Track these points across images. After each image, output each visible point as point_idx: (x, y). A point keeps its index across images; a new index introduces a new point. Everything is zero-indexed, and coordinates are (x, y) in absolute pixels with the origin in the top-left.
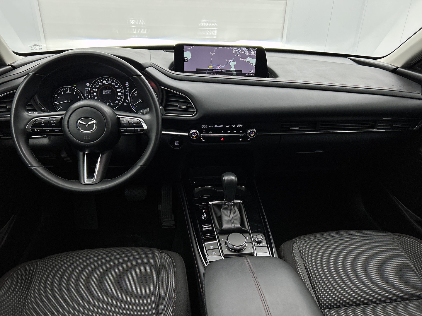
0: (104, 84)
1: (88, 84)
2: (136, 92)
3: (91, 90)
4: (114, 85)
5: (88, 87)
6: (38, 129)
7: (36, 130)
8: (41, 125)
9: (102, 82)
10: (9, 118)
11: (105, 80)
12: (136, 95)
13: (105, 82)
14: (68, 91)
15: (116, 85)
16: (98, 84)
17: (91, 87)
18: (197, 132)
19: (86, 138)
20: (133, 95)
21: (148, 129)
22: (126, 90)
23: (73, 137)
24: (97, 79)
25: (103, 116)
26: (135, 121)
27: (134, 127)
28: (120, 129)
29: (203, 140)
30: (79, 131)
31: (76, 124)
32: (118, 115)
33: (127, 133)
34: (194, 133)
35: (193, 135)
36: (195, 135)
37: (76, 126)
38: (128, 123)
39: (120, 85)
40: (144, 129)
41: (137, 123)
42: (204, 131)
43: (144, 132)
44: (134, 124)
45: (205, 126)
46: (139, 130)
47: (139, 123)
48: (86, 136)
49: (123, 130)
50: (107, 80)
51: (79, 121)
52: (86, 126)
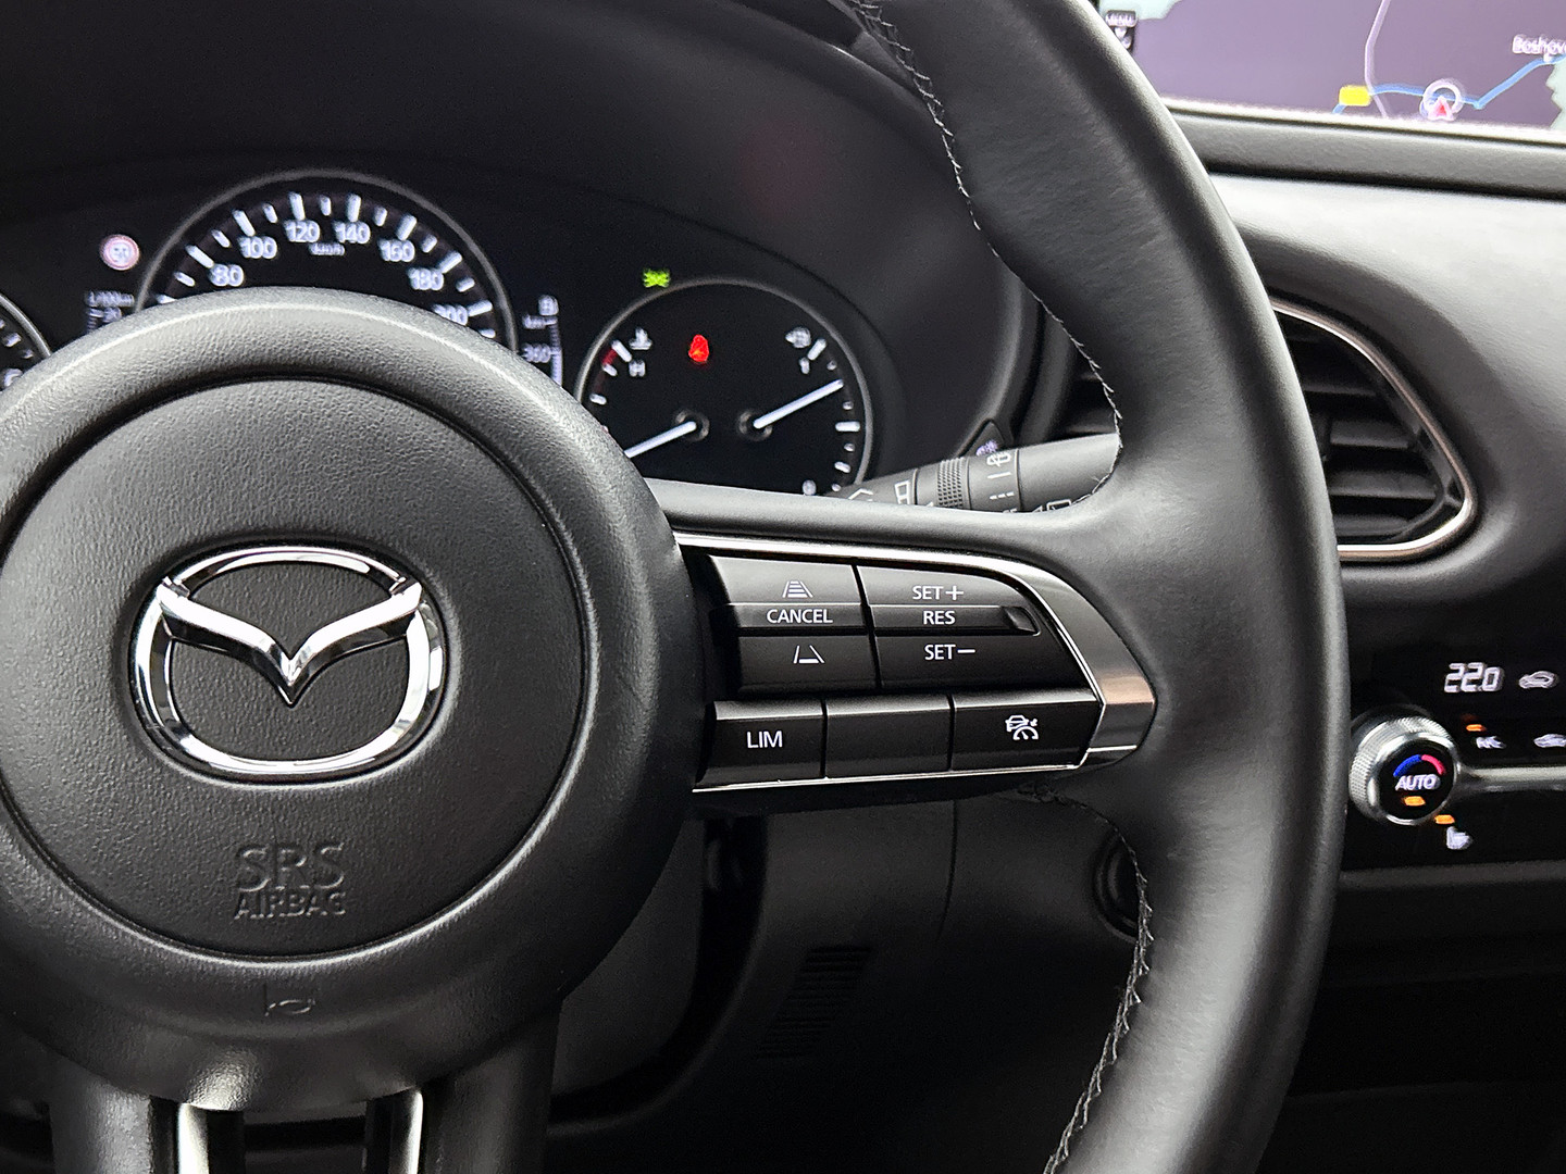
0: (293, 252)
1: (120, 252)
2: (642, 341)
4: (403, 268)
5: (125, 281)
9: (277, 232)
11: (313, 214)
12: (638, 369)
13: (303, 232)
15: (427, 261)
16: (230, 256)
17: (159, 286)
18: (1447, 743)
19: (275, 882)
20: (610, 371)
21: (1156, 709)
22: (531, 323)
23: (63, 872)
24: (225, 197)
25: (545, 517)
26: (955, 593)
27: (948, 691)
28: (725, 713)
29: (1450, 831)
30: (160, 764)
31: (115, 652)
32: (680, 523)
33: (826, 781)
34: (1415, 754)
35: (1404, 783)
36: (1430, 782)
37: (115, 680)
38: (865, 624)
39: (471, 266)
40: (1099, 703)
41: (998, 623)
42: (1477, 734)
43: (1093, 758)
44: (950, 646)
45: (1476, 670)
46: (1026, 721)
47: (1014, 630)
48: (276, 847)
49: (779, 733)
50: (327, 207)
51: (168, 600)
52: (277, 679)
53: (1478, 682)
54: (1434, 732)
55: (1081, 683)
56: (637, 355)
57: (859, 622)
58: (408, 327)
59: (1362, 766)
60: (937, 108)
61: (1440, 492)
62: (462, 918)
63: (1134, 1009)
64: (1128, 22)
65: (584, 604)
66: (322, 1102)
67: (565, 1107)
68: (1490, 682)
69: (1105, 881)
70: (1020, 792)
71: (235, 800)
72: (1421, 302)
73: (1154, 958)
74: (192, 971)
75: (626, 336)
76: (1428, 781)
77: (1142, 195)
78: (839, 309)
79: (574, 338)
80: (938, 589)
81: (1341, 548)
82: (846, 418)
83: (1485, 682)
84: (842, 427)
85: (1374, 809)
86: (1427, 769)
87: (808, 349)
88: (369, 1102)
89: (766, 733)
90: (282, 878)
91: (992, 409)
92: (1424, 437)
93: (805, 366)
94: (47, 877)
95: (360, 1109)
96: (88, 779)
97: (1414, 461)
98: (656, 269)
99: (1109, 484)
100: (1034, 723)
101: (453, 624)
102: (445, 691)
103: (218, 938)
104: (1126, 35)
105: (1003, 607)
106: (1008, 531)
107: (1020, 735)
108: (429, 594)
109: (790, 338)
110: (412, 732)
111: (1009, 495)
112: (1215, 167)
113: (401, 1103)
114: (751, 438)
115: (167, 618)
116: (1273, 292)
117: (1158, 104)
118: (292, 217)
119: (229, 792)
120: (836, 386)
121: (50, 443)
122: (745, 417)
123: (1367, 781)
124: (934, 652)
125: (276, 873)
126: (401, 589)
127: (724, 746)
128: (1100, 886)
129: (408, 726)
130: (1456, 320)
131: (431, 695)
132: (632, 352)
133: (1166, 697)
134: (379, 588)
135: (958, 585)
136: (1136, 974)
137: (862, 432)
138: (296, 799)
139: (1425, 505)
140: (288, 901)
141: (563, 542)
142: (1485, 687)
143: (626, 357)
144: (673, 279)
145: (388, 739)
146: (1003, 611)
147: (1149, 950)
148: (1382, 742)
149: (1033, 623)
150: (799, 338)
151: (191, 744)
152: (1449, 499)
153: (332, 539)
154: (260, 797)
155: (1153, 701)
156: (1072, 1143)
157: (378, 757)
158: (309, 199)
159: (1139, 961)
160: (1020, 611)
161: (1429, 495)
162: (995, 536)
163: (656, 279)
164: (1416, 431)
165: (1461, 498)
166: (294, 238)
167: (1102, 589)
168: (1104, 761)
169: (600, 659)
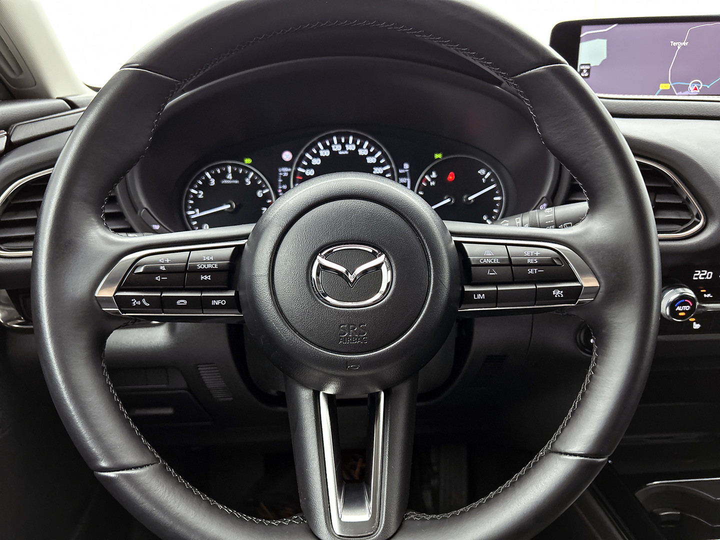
0: (334, 154)
1: (287, 156)
2: (434, 175)
3: (296, 172)
4: (365, 157)
5: (289, 164)
6: (142, 297)
7: (135, 302)
8: (158, 278)
9: (330, 148)
10: (30, 260)
11: (339, 142)
12: (433, 183)
13: (337, 148)
14: (230, 176)
15: (371, 154)
16: (317, 156)
17: (298, 165)
18: (694, 296)
19: (349, 334)
20: (424, 184)
21: (599, 289)
22: (401, 171)
23: (295, 331)
24: (315, 139)
25: (418, 235)
26: (537, 254)
27: (535, 283)
28: (467, 289)
29: (694, 323)
30: (319, 303)
31: (307, 273)
32: (454, 234)
33: (497, 308)
34: (682, 299)
35: (679, 308)
36: (688, 308)
37: (308, 281)
38: (509, 263)
39: (384, 155)
40: (582, 286)
41: (551, 263)
42: (704, 293)
43: (580, 303)
44: (536, 269)
45: (704, 273)
46: (559, 292)
47: (555, 265)
48: (349, 325)
49: (483, 295)
50: (343, 140)
51: (320, 260)
52: (347, 280)
53: (705, 276)
54: (689, 292)
55: (576, 280)
56: (433, 179)
57: (507, 262)
58: (380, 183)
59: (664, 303)
60: (531, 109)
61: (693, 217)
62: (398, 345)
63: (591, 376)
64: (588, 67)
65: (429, 259)
66: (356, 394)
67: (421, 397)
68: (709, 277)
69: (580, 338)
70: (556, 312)
71: (339, 313)
72: (687, 156)
73: (598, 361)
74: (329, 357)
75: (429, 173)
76: (687, 308)
77: (596, 133)
78: (495, 163)
79: (414, 175)
80: (532, 252)
81: (659, 235)
82: (497, 195)
83: (708, 276)
84: (495, 199)
85: (668, 316)
86: (687, 304)
87: (485, 175)
88: (369, 394)
89: (480, 295)
90: (351, 333)
91: (545, 194)
92: (688, 199)
93: (484, 180)
94: (292, 332)
95: (367, 396)
96: (301, 306)
97: (684, 207)
98: (438, 153)
99: (585, 220)
100: (562, 292)
101: (393, 265)
102: (392, 283)
103: (334, 348)
104: (587, 72)
105: (552, 258)
106: (554, 235)
107: (557, 295)
108: (386, 256)
109: (479, 172)
110: (383, 295)
111: (552, 221)
112: (615, 115)
113: (378, 394)
114: (468, 203)
115: (320, 265)
116: (635, 155)
117: (595, 96)
118: (333, 143)
119: (337, 310)
120: (493, 186)
121: (289, 218)
122: (465, 197)
123: (666, 308)
124: (531, 271)
125: (349, 332)
126: (380, 256)
127: (467, 298)
128: (578, 339)
129: (383, 293)
130: (699, 162)
131: (388, 284)
132: (431, 178)
133: (603, 284)
134: (374, 256)
135: (538, 251)
136: (592, 365)
137: (502, 200)
138: (354, 313)
139: (687, 221)
140: (352, 339)
141: (423, 242)
142: (707, 278)
143: (429, 180)
144: (443, 156)
145: (377, 296)
146: (552, 260)
147: (596, 359)
148: (671, 295)
149: (562, 263)
150: (482, 172)
151: (328, 298)
152: (696, 219)
153: (362, 242)
154: (345, 312)
155: (599, 285)
156: (572, 414)
157: (374, 302)
158: (338, 138)
159: (593, 362)
160: (557, 259)
161: (690, 218)
162: (550, 236)
163: (438, 156)
164: (685, 198)
165: (700, 220)
166: (334, 149)
167: (583, 252)
168: (583, 303)
169: (434, 274)
